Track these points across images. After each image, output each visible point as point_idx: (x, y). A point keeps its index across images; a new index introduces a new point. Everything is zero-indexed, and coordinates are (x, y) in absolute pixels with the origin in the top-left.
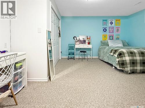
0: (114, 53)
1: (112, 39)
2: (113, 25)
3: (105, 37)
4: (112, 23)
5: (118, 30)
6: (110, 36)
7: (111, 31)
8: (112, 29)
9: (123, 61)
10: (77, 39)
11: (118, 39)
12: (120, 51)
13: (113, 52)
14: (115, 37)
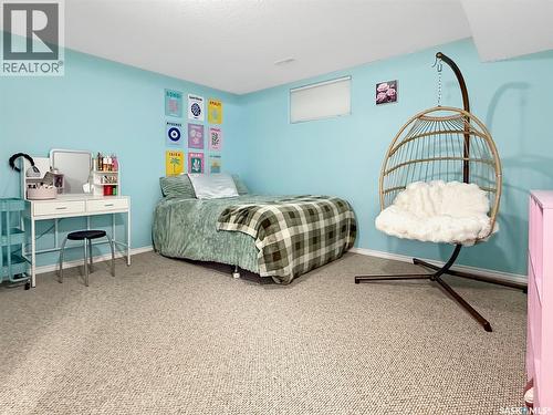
0: (240, 223)
1: (199, 171)
2: (202, 117)
3: (176, 161)
4: (196, 110)
5: (215, 140)
6: (193, 160)
7: (196, 141)
8: (199, 135)
9: (277, 245)
10: (36, 170)
11: (216, 169)
12: (261, 211)
13: (233, 218)
14: (207, 165)
